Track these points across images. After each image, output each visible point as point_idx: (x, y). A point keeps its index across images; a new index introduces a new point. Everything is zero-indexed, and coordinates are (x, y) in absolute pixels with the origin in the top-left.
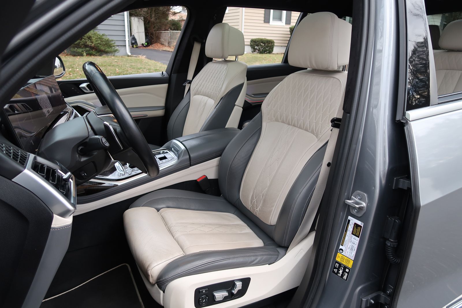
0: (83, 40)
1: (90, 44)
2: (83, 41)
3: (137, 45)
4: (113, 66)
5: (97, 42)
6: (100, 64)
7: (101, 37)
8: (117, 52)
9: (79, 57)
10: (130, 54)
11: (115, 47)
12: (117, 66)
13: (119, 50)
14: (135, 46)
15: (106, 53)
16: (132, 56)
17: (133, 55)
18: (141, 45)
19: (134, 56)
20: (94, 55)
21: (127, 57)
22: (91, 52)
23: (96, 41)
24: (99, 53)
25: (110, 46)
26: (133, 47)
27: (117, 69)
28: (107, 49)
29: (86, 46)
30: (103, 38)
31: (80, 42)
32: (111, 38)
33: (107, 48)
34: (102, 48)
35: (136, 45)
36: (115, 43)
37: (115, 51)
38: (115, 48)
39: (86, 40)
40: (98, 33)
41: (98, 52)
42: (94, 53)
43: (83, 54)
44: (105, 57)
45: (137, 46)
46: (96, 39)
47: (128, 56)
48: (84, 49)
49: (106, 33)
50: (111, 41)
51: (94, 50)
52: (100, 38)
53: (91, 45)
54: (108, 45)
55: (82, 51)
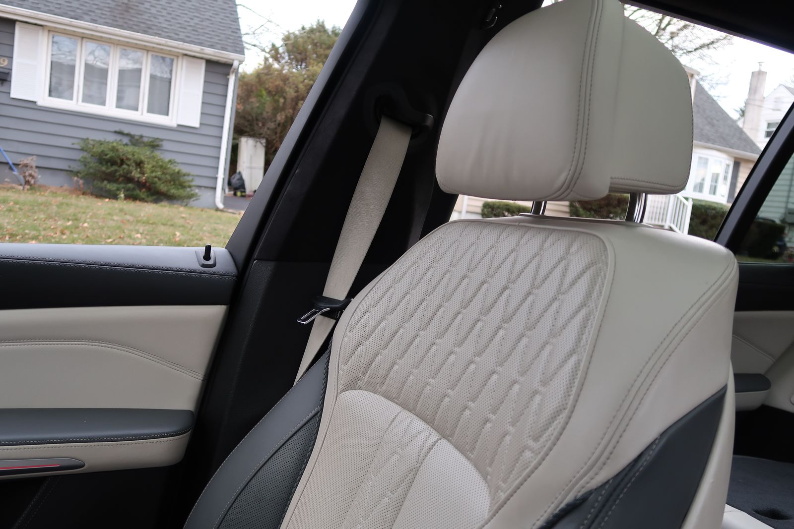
0: (125, 166)
1: (138, 175)
2: (124, 169)
3: (245, 192)
4: (172, 225)
5: (154, 174)
6: (145, 218)
7: (164, 165)
8: (194, 198)
9: (107, 200)
10: (221, 206)
11: (193, 188)
12: (180, 227)
13: (200, 196)
14: (239, 194)
15: (170, 198)
16: (225, 210)
17: (228, 209)
18: (251, 193)
19: (230, 210)
20: (142, 200)
21: (213, 212)
22: (137, 192)
23: (152, 172)
24: (154, 197)
25: (182, 186)
26: (235, 194)
27: (178, 234)
28: (173, 191)
29: (130, 180)
30: (169, 168)
31: (116, 171)
32: (184, 169)
33: (173, 188)
34: (163, 188)
35: (242, 192)
36: (192, 181)
37: (190, 197)
38: (191, 190)
39: (131, 168)
40: (162, 156)
41: (152, 195)
42: (143, 196)
43: (117, 195)
44: (165, 206)
45: (243, 194)
46: (153, 167)
47: (217, 209)
48: (122, 185)
49: (178, 158)
50: (184, 175)
51: (144, 190)
52: (161, 167)
53: (139, 178)
54: (177, 182)
55: (118, 189)
